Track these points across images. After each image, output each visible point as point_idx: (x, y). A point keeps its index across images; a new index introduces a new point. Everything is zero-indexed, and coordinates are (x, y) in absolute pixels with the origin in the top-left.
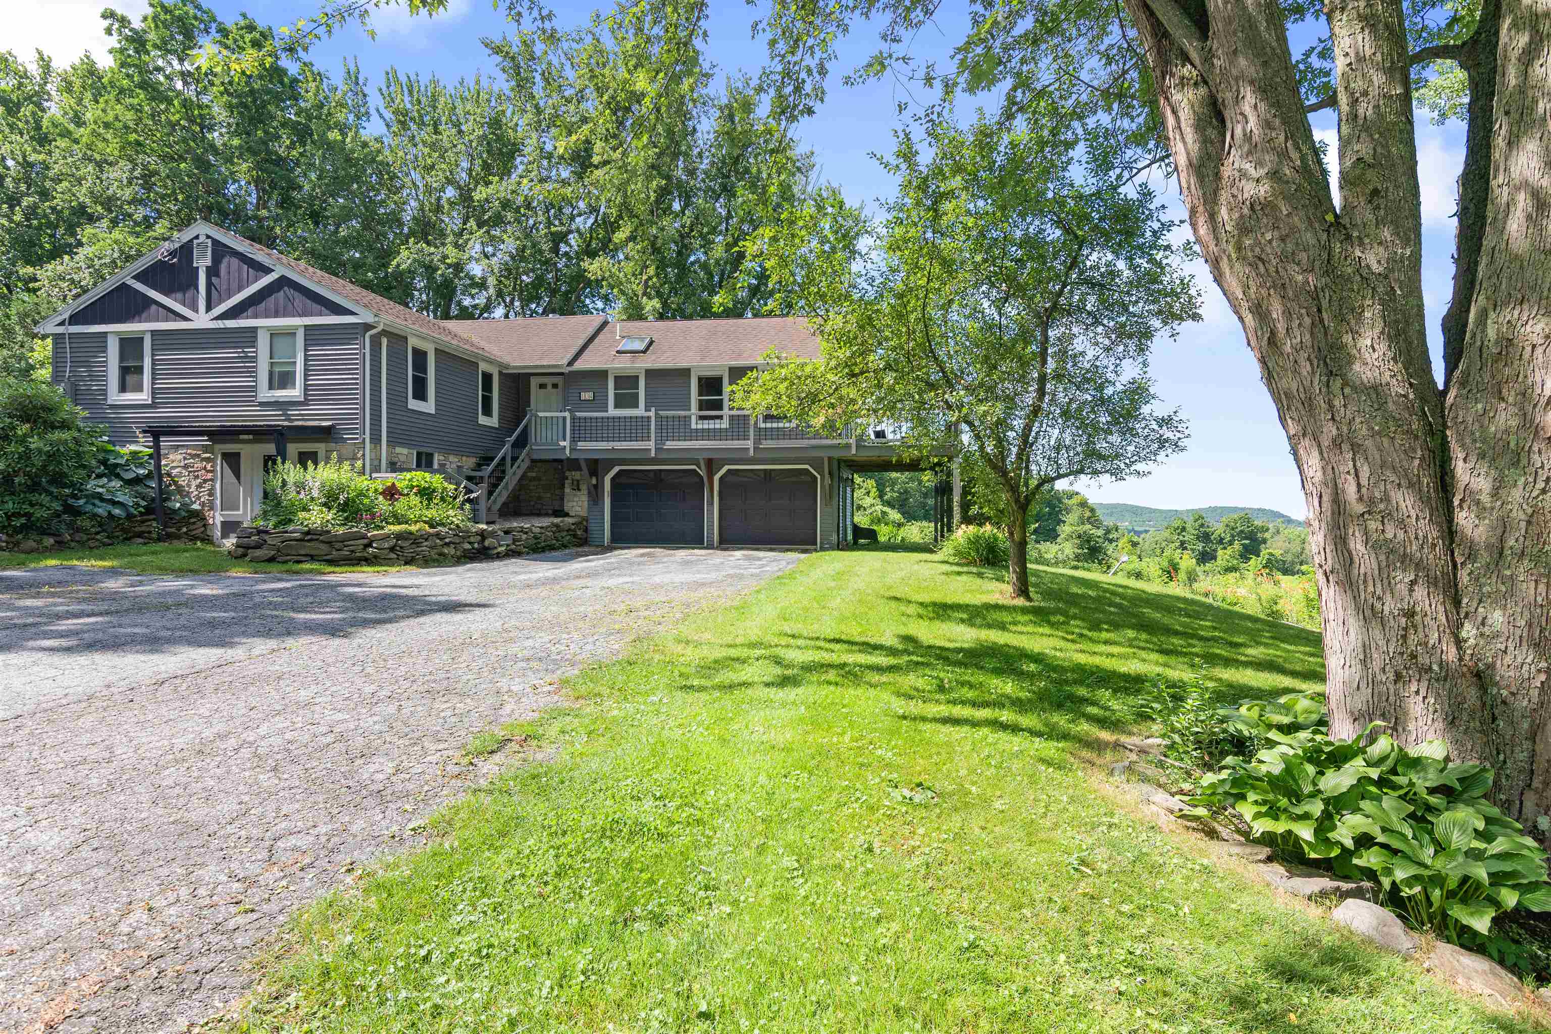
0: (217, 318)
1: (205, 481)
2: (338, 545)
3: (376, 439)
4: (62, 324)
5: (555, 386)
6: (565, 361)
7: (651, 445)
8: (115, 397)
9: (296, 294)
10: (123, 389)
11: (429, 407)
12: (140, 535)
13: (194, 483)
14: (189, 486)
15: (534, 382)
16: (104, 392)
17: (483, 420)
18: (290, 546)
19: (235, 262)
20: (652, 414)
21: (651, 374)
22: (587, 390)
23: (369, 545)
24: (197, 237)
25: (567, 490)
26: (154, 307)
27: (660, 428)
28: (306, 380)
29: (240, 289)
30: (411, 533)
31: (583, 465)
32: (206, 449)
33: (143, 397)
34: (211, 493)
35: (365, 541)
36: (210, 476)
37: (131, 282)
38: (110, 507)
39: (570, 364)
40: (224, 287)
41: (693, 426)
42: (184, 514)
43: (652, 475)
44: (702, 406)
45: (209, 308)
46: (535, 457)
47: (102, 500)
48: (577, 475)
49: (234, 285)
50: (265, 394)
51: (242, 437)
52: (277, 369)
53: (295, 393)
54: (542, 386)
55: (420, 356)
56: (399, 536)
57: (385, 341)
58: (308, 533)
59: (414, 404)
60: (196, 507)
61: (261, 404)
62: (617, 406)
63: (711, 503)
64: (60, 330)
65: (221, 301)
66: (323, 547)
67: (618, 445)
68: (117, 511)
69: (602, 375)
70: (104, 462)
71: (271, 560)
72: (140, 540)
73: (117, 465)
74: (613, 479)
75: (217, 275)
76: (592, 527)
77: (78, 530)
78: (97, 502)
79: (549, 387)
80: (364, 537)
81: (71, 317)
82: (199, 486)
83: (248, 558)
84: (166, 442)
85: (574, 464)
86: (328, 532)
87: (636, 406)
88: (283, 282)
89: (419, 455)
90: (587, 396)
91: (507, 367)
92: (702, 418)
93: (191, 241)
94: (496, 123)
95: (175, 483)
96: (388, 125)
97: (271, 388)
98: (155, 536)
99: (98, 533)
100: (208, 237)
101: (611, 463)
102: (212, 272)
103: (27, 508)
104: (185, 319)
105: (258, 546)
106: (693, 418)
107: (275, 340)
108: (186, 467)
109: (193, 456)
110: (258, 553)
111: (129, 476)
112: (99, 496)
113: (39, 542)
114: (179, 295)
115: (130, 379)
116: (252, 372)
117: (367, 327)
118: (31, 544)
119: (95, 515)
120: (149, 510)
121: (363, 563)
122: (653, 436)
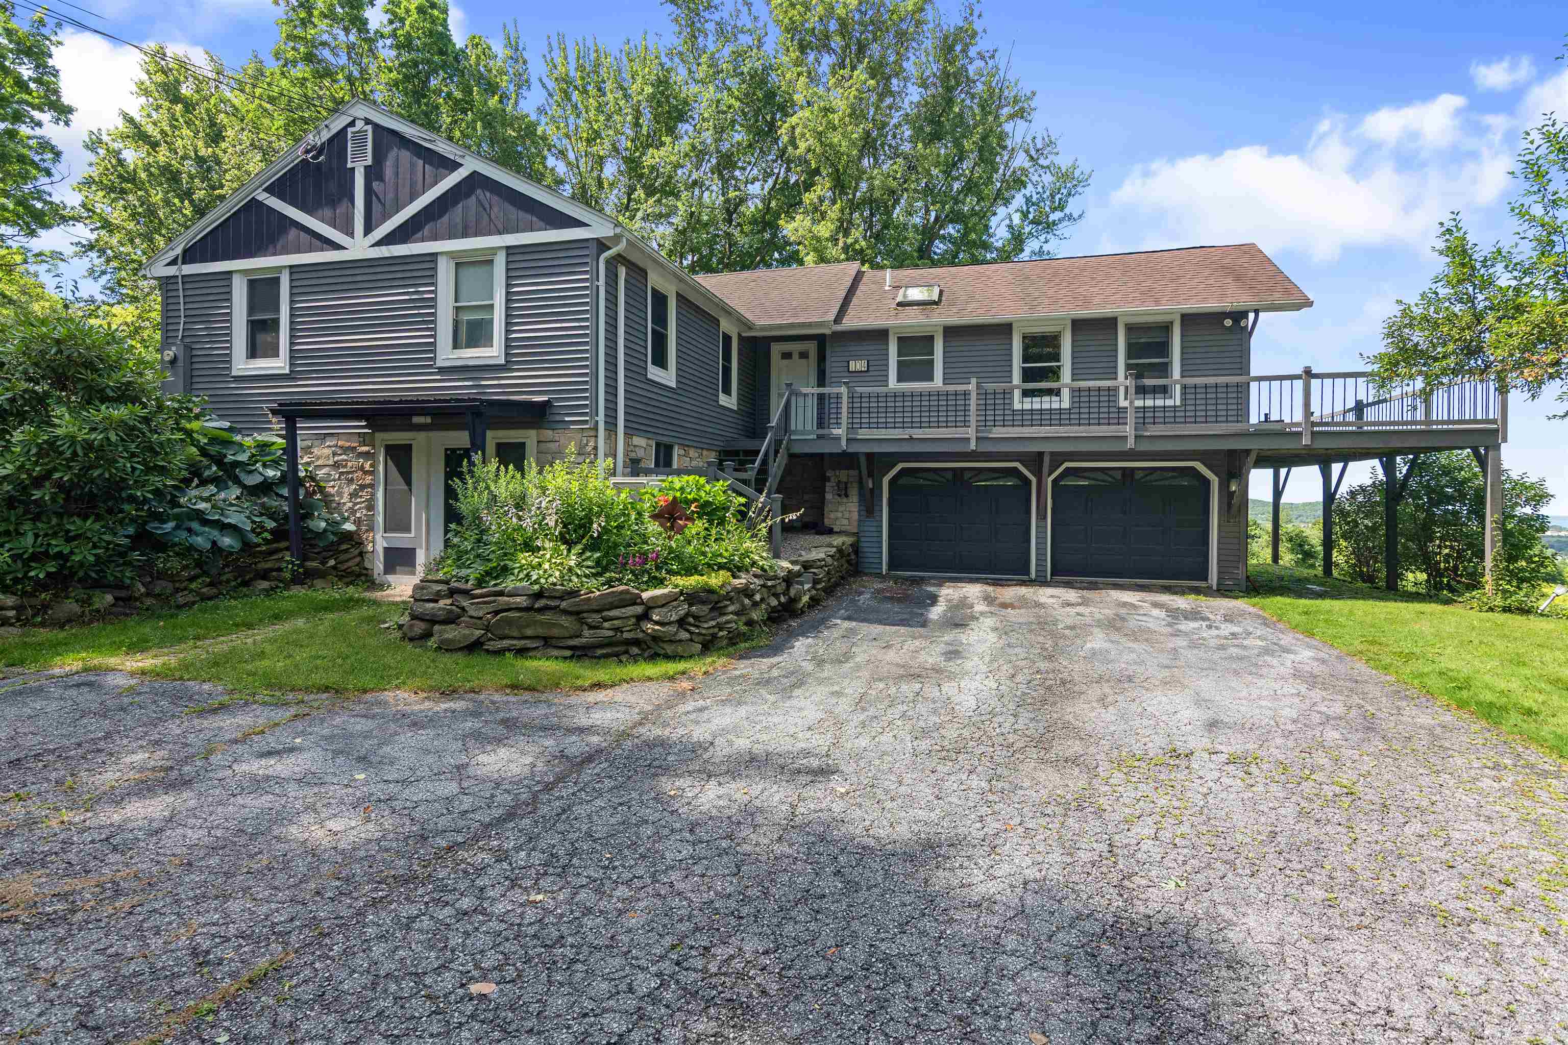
0: (379, 243)
1: (363, 487)
2: (594, 618)
3: (611, 425)
4: (173, 262)
5: (804, 355)
6: (831, 317)
7: (971, 432)
8: (242, 365)
9: (495, 198)
10: (253, 352)
11: (667, 377)
12: (264, 575)
13: (347, 491)
14: (340, 494)
15: (776, 349)
16: (227, 359)
17: (723, 400)
18: (509, 622)
19: (405, 155)
20: (972, 387)
21: (951, 332)
22: (858, 357)
23: (645, 616)
24: (352, 124)
25: (829, 496)
26: (293, 232)
27: (983, 408)
28: (508, 331)
29: (413, 198)
30: (710, 591)
31: (863, 461)
32: (364, 439)
33: (279, 364)
34: (371, 507)
35: (639, 609)
36: (368, 479)
37: (262, 196)
38: (215, 534)
39: (838, 320)
40: (390, 196)
41: (1017, 406)
42: (332, 538)
43: (949, 476)
44: (1028, 375)
45: (368, 230)
46: (797, 449)
47: (206, 522)
48: (843, 475)
49: (405, 192)
50: (447, 355)
51: (417, 420)
52: (466, 317)
53: (494, 353)
54: (787, 356)
55: (660, 300)
56: (692, 597)
57: (622, 272)
58: (539, 595)
59: (654, 373)
60: (349, 527)
61: (442, 370)
62: (900, 380)
63: (1042, 516)
64: (172, 271)
65: (386, 217)
66: (565, 621)
67: (918, 433)
68: (227, 541)
69: (881, 335)
70: (219, 461)
71: (474, 647)
72: (265, 584)
73: (236, 464)
74: (892, 482)
75: (381, 178)
76: (866, 546)
77: (162, 575)
78: (195, 525)
79: (796, 356)
80: (635, 600)
81: (185, 251)
82: (353, 495)
83: (432, 643)
84: (305, 429)
85: (847, 460)
86: (574, 593)
87: (931, 379)
88: (475, 181)
89: (658, 447)
90: (858, 365)
91: (749, 326)
92: (1026, 393)
93: (344, 130)
94: (662, 83)
95: (321, 490)
97: (456, 346)
98: (288, 576)
99: (192, 579)
100: (368, 121)
101: (891, 459)
102: (373, 173)
103: (58, 545)
104: (338, 247)
105: (451, 619)
106: (1017, 394)
107: (460, 270)
108: (336, 465)
109: (345, 450)
110: (451, 633)
111: (252, 480)
112: (199, 516)
113: (86, 602)
114: (327, 212)
115: (261, 338)
116: (430, 322)
117: (601, 245)
118: (71, 606)
119: (191, 548)
120: (278, 534)
121: (635, 650)
122: (973, 419)
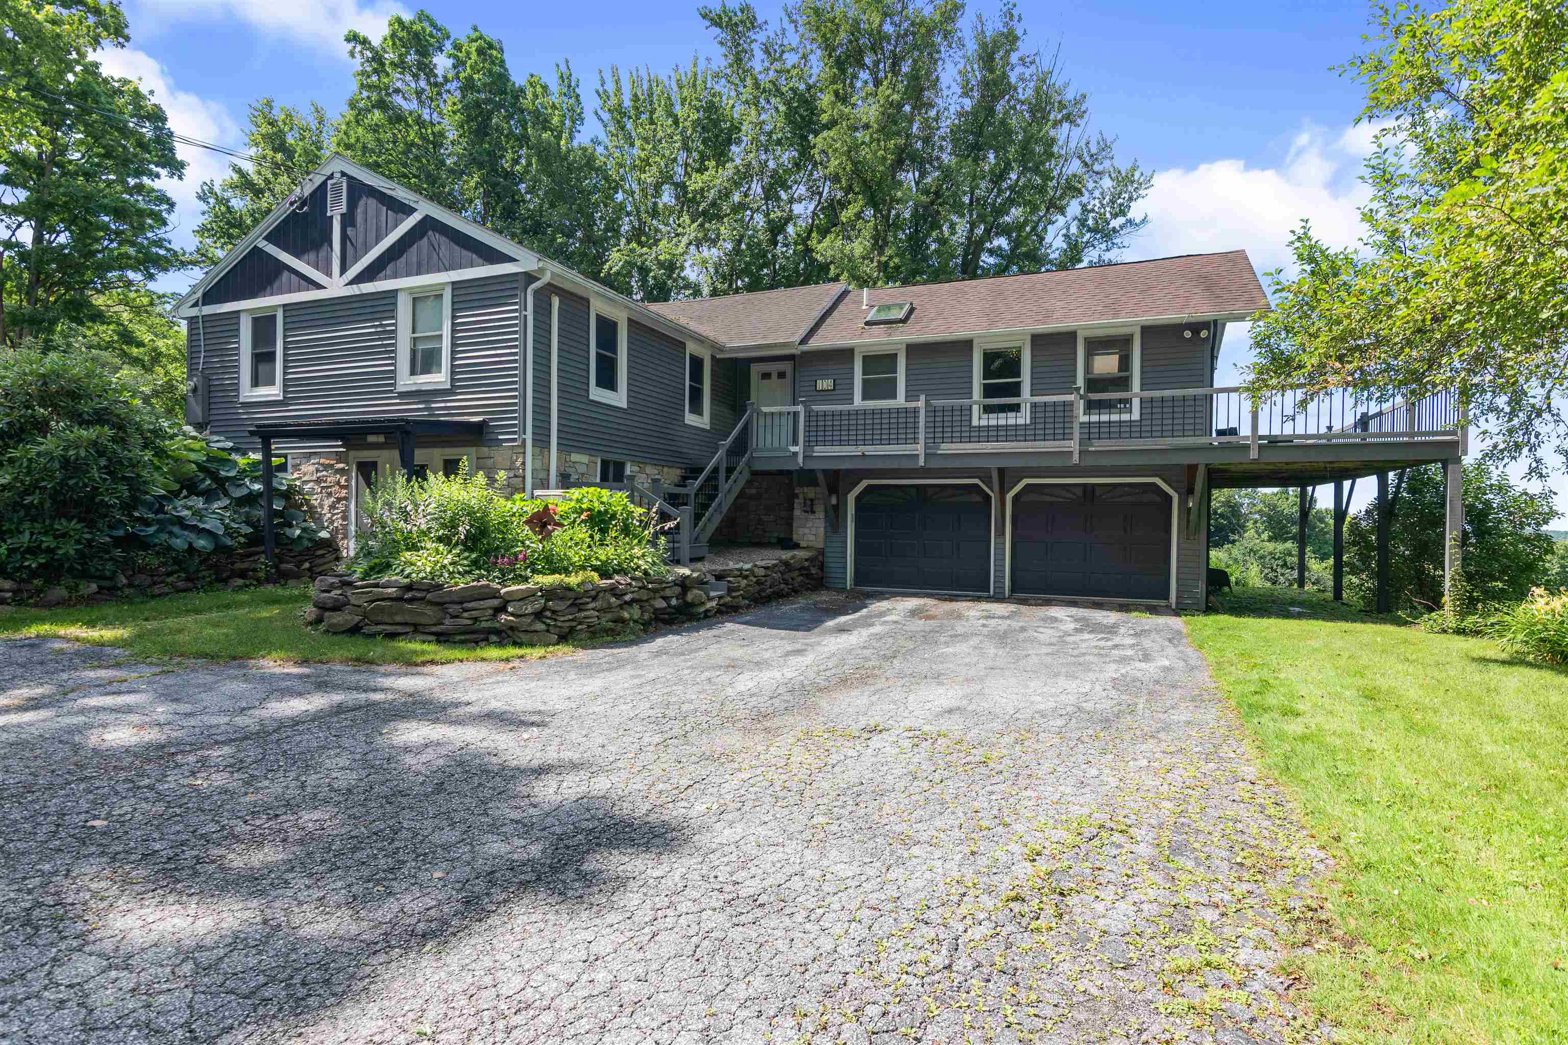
0: (351, 283)
1: (339, 500)
2: (454, 609)
3: (542, 441)
4: (195, 305)
5: (782, 375)
6: (797, 338)
7: (919, 449)
8: (249, 393)
9: (443, 239)
10: (256, 383)
11: (619, 398)
12: (243, 574)
13: (327, 502)
14: (321, 506)
15: (756, 370)
16: (236, 387)
17: (690, 419)
18: (382, 609)
19: (372, 203)
20: (921, 404)
21: (913, 350)
22: (825, 377)
23: (502, 609)
24: (331, 177)
25: (797, 512)
26: (286, 274)
27: (932, 426)
28: (453, 359)
29: (378, 240)
30: (569, 589)
31: (821, 477)
32: (340, 458)
33: (273, 392)
34: (345, 518)
35: (496, 602)
36: (344, 493)
37: (262, 244)
38: (192, 536)
39: (804, 341)
40: (361, 239)
41: (975, 422)
42: (306, 543)
43: (913, 492)
44: (989, 391)
45: (343, 270)
46: (758, 467)
47: (185, 527)
48: (810, 492)
49: (372, 235)
50: (406, 381)
51: (371, 439)
52: (421, 347)
53: (439, 378)
54: (766, 376)
55: (607, 328)
56: (550, 593)
57: (556, 301)
58: (409, 587)
59: (597, 394)
60: (324, 534)
61: (402, 395)
62: (865, 397)
63: (1001, 533)
64: (194, 312)
65: (356, 260)
66: (429, 611)
67: (870, 450)
68: (201, 543)
69: (846, 354)
70: (214, 476)
71: (354, 630)
72: (240, 582)
73: (228, 479)
74: (858, 499)
75: (353, 224)
76: (831, 562)
77: (142, 570)
78: (176, 529)
79: (774, 376)
80: (495, 595)
81: (205, 295)
82: (332, 507)
83: (322, 627)
85: (807, 477)
86: (440, 587)
87: (894, 396)
88: (428, 224)
89: (605, 464)
90: (825, 384)
91: (722, 349)
92: (988, 409)
93: (324, 183)
95: (307, 502)
96: (605, 126)
97: (413, 373)
98: (262, 575)
99: (169, 574)
100: (343, 174)
101: (856, 475)
102: (348, 220)
103: (48, 541)
104: (319, 287)
105: (337, 607)
106: (976, 410)
107: (420, 306)
108: (318, 481)
109: (326, 467)
110: (337, 618)
111: (238, 493)
112: (180, 521)
113: (74, 589)
114: (312, 256)
115: (262, 368)
116: (390, 352)
117: (530, 278)
118: (60, 592)
119: (170, 548)
120: (254, 540)
121: (494, 638)
122: (921, 436)
